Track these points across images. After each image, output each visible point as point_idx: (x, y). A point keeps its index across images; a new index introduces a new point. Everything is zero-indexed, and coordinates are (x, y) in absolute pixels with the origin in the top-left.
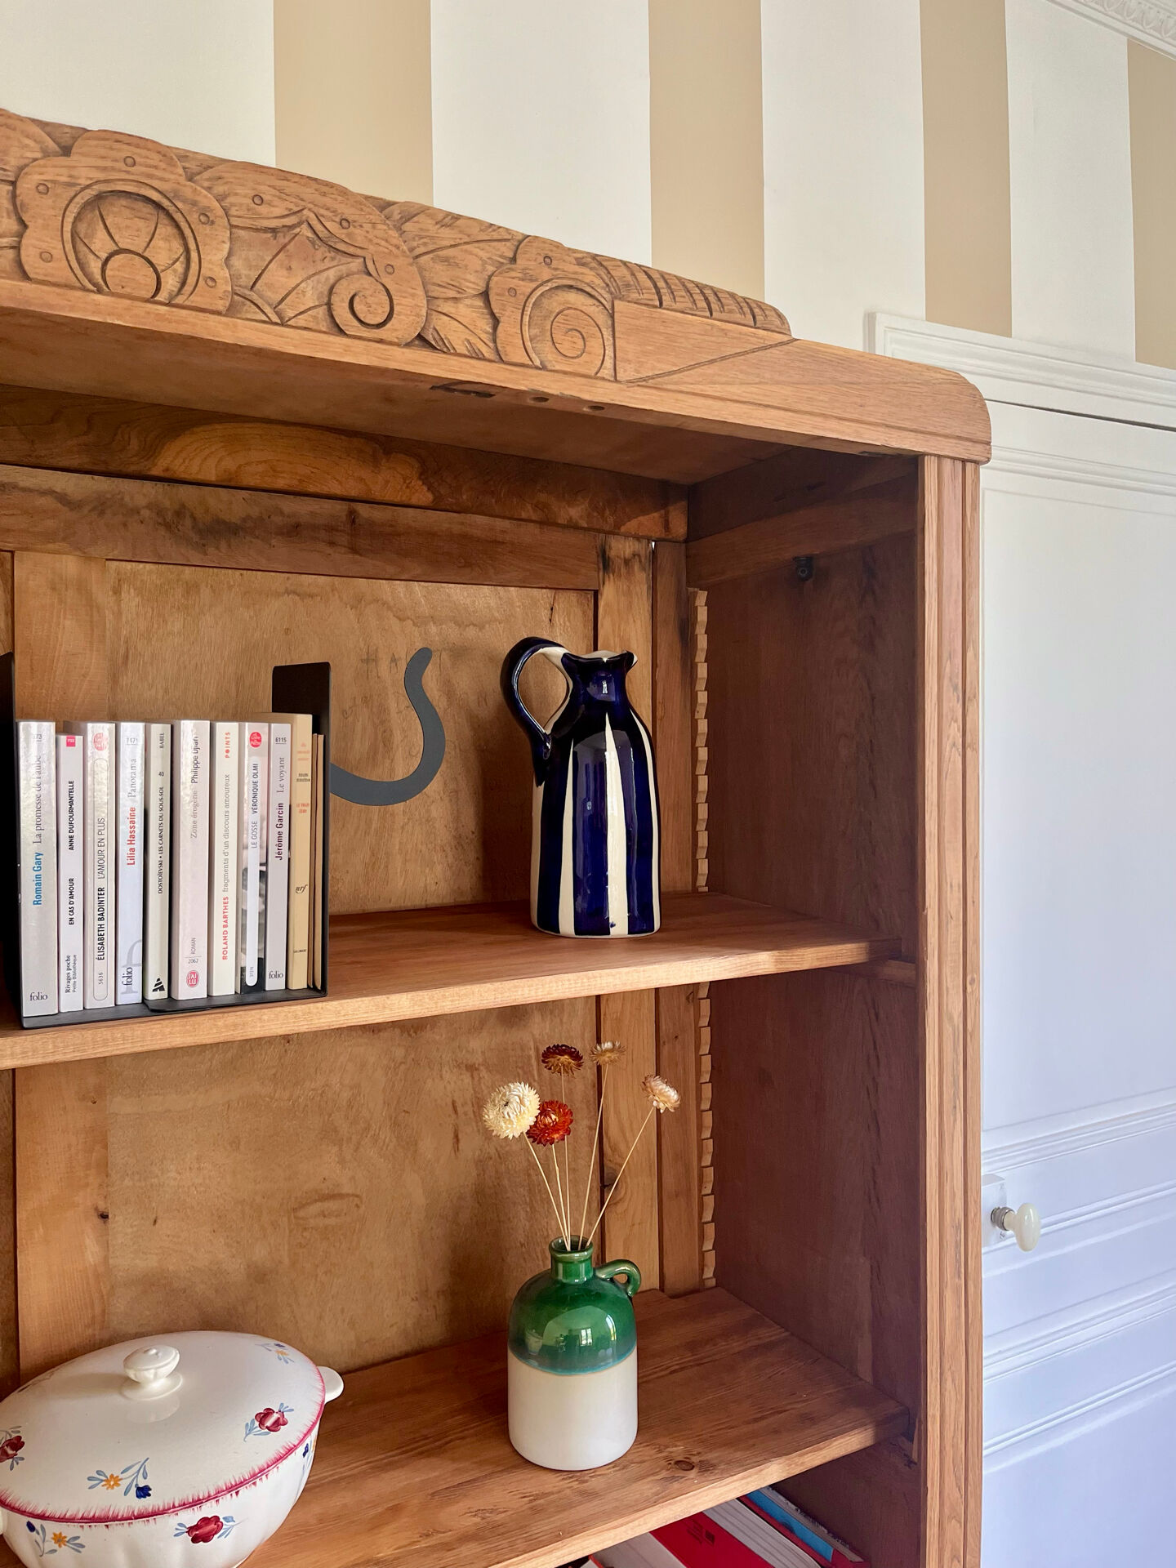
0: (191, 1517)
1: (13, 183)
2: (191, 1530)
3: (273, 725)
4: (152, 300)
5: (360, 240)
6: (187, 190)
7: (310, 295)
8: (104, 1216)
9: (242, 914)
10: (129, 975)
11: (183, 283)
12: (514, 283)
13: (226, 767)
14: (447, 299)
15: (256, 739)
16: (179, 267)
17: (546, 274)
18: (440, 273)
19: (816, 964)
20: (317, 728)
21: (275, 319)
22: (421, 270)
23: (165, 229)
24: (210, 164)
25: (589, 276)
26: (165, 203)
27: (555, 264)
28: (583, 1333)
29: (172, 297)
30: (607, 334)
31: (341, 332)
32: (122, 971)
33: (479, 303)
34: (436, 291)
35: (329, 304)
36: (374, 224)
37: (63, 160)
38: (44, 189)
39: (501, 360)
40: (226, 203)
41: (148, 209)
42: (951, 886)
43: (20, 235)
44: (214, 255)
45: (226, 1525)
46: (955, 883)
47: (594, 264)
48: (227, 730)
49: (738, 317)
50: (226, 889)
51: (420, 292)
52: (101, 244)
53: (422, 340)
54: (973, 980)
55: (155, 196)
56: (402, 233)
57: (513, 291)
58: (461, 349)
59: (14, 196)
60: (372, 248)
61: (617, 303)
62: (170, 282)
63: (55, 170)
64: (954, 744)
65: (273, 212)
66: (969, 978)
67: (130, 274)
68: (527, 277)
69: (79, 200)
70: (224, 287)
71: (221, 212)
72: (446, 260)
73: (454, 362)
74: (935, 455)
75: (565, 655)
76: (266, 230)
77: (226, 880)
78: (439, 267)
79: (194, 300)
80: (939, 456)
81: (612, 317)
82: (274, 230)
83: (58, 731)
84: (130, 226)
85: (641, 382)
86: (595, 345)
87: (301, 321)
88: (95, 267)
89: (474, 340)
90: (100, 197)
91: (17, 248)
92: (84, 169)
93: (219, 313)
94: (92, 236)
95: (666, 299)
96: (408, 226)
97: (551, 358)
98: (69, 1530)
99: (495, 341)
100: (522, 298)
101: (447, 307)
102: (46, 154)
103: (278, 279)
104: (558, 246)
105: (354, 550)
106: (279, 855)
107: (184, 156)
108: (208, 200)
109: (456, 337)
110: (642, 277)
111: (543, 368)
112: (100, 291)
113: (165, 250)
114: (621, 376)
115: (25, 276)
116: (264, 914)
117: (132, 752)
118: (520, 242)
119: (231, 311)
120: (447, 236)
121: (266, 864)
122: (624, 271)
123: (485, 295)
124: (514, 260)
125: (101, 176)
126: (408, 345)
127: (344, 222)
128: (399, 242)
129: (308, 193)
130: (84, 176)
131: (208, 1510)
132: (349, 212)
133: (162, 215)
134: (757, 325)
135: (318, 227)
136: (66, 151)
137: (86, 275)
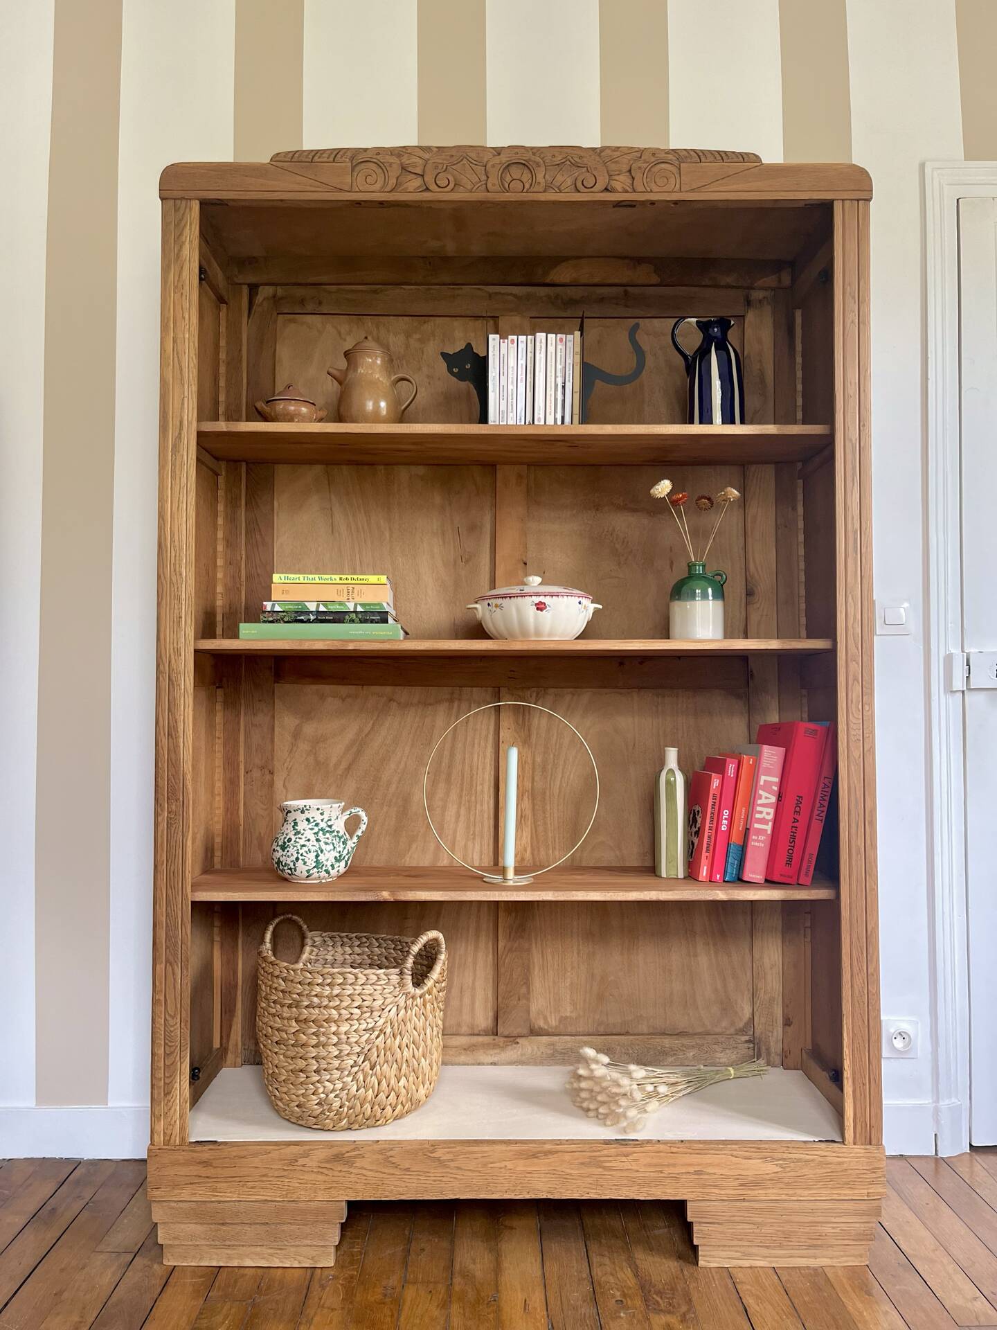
0: (536, 600)
1: (485, 166)
2: (536, 604)
3: (568, 336)
4: (522, 192)
5: (586, 162)
6: (533, 158)
7: (569, 182)
8: (525, 564)
9: (556, 400)
10: (521, 419)
11: (531, 185)
12: (639, 165)
13: (551, 349)
14: (615, 175)
15: (561, 340)
16: (530, 181)
17: (653, 159)
18: (613, 167)
19: (800, 433)
20: (582, 335)
21: (558, 191)
22: (607, 167)
23: (526, 171)
24: (539, 149)
25: (670, 157)
26: (526, 163)
27: (656, 155)
28: (697, 591)
29: (528, 190)
30: (677, 176)
31: (579, 192)
32: (518, 418)
33: (628, 174)
34: (612, 173)
35: (575, 184)
36: (590, 156)
37: (498, 157)
38: (493, 166)
39: (635, 192)
40: (544, 159)
41: (521, 166)
42: (851, 383)
43: (487, 180)
44: (539, 177)
45: (548, 608)
46: (853, 381)
47: (673, 153)
48: (552, 336)
49: (736, 160)
50: (551, 392)
51: (606, 174)
52: (508, 178)
53: (606, 189)
54: (864, 425)
55: (523, 162)
56: (600, 157)
57: (640, 168)
58: (620, 190)
59: (485, 169)
60: (589, 164)
61: (682, 164)
62: (527, 186)
63: (497, 160)
64: (852, 322)
65: (558, 159)
66: (861, 424)
67: (517, 185)
68: (645, 162)
69: (503, 168)
70: (543, 184)
71: (542, 162)
72: (616, 162)
73: (617, 195)
74: (840, 200)
75: (697, 321)
76: (555, 165)
77: (551, 388)
78: (613, 165)
79: (535, 190)
80: (843, 200)
81: (680, 169)
82: (558, 164)
83: (500, 338)
84: (516, 172)
85: (693, 190)
86: (672, 181)
87: (566, 190)
88: (507, 186)
89: (625, 186)
90: (508, 166)
91: (486, 184)
92: (504, 158)
93: (541, 192)
94: (505, 177)
95: (703, 159)
96: (602, 154)
97: (655, 189)
98: (499, 601)
99: (633, 185)
100: (643, 170)
101: (616, 178)
102: (494, 156)
103: (560, 178)
104: (658, 149)
105: (626, 306)
106: (569, 381)
107: (532, 148)
108: (538, 159)
109: (618, 186)
110: (692, 153)
111: (651, 191)
112: (508, 192)
113: (526, 177)
114: (682, 190)
115: (488, 191)
116: (564, 401)
117: (522, 346)
118: (643, 151)
119: (545, 191)
120: (617, 154)
121: (565, 383)
122: (685, 152)
123: (630, 171)
124: (641, 157)
125: (508, 159)
126: (602, 192)
127: (581, 157)
128: (599, 160)
129: (569, 151)
130: (504, 160)
131: (542, 599)
132: (582, 154)
133: (526, 168)
134: (745, 161)
135: (572, 161)
136: (499, 154)
137: (504, 187)
